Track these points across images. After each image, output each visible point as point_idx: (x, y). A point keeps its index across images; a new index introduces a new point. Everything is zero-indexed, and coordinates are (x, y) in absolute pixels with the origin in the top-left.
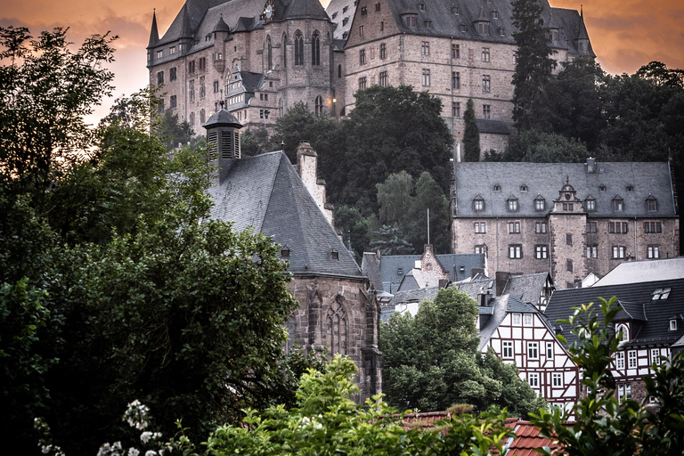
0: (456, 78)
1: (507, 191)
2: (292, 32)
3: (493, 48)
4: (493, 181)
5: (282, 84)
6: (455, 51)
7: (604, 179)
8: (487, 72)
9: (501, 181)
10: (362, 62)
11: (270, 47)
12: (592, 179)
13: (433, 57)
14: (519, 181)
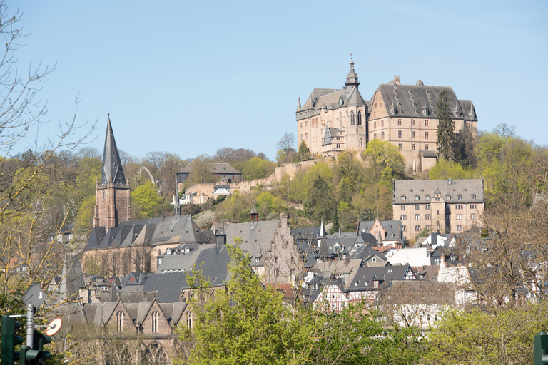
0: (413, 134)
1: (415, 192)
2: (349, 111)
3: (430, 121)
4: (410, 188)
5: (345, 133)
6: (413, 123)
7: (455, 186)
8: (427, 131)
9: (413, 188)
10: (375, 127)
11: (341, 117)
12: (450, 187)
13: (403, 126)
14: (420, 188)
